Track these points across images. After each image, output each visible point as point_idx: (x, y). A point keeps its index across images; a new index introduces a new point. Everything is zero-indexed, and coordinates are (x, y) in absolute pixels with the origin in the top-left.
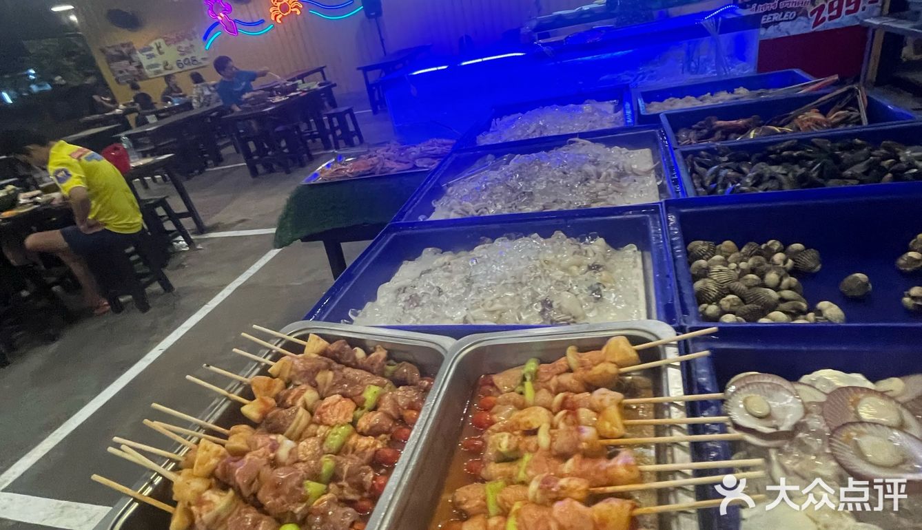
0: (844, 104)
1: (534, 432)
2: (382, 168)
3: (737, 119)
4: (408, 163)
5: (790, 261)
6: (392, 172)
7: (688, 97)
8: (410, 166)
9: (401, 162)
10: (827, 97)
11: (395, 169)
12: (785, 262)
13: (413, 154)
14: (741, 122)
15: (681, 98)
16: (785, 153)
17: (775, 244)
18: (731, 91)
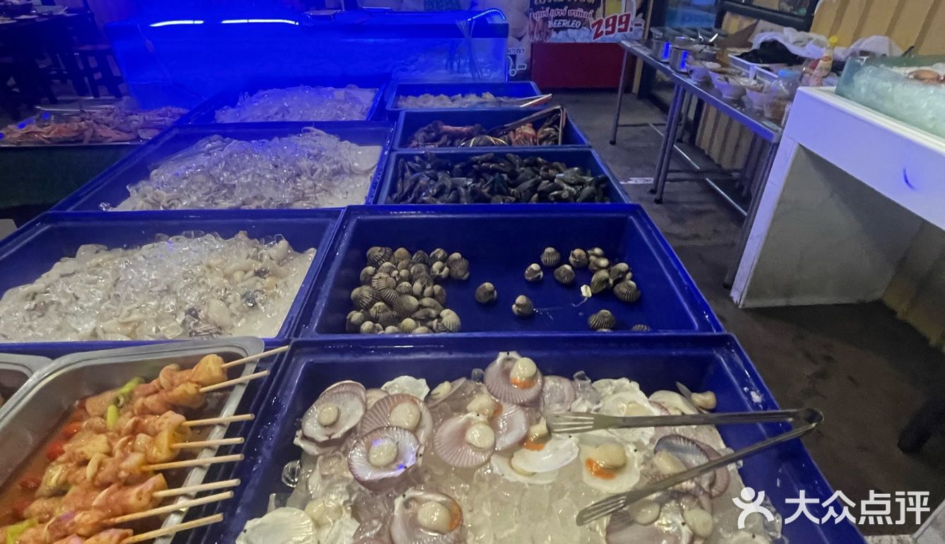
0: (551, 122)
1: (85, 463)
2: (92, 136)
3: (463, 125)
4: (131, 132)
5: (446, 269)
6: (108, 142)
7: (442, 96)
8: (132, 136)
9: (121, 130)
10: (538, 114)
11: (110, 140)
12: (441, 270)
13: (134, 122)
14: (464, 129)
15: (435, 96)
16: (484, 164)
17: (439, 252)
18: (479, 95)
